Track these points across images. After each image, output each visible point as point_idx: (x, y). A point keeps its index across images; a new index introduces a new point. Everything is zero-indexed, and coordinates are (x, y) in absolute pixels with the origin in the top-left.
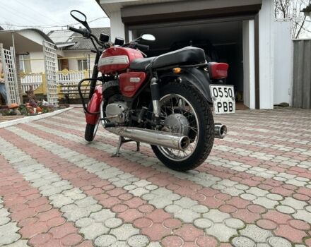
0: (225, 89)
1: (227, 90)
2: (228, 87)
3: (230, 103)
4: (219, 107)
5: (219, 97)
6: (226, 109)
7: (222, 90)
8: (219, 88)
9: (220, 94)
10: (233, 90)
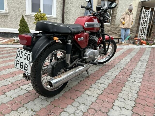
0: (25, 53)
1: (27, 55)
2: (28, 53)
3: (25, 64)
4: (17, 63)
5: (19, 57)
6: (21, 67)
7: (23, 54)
8: (22, 52)
9: (21, 55)
10: (31, 56)
